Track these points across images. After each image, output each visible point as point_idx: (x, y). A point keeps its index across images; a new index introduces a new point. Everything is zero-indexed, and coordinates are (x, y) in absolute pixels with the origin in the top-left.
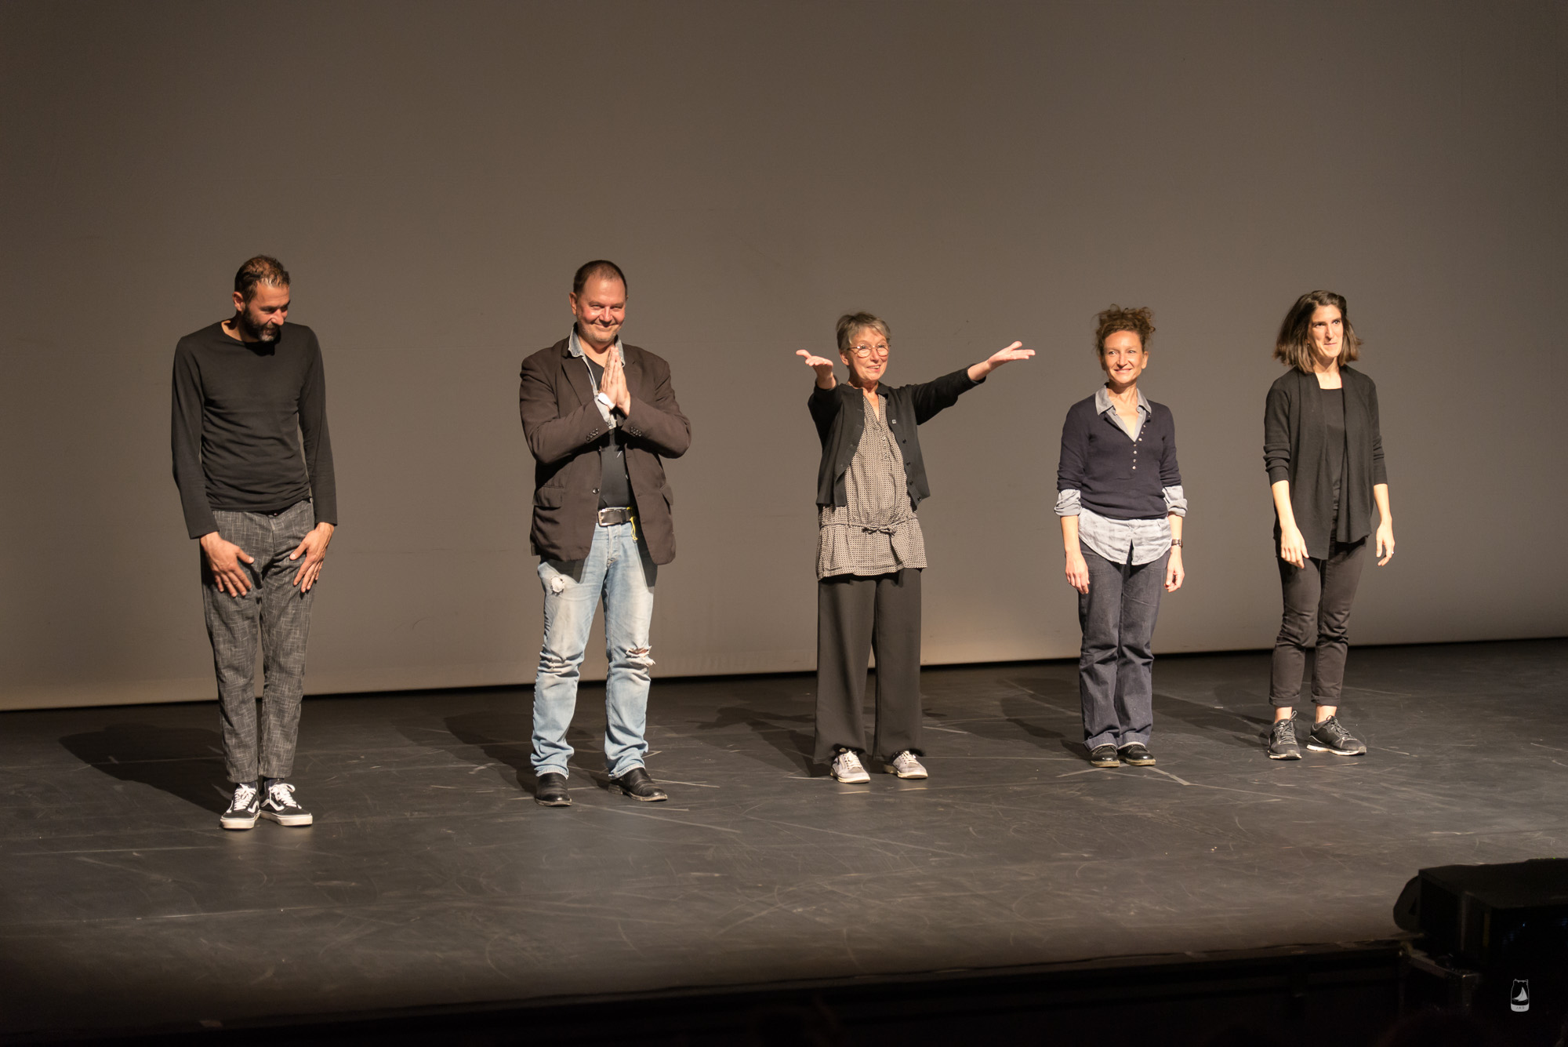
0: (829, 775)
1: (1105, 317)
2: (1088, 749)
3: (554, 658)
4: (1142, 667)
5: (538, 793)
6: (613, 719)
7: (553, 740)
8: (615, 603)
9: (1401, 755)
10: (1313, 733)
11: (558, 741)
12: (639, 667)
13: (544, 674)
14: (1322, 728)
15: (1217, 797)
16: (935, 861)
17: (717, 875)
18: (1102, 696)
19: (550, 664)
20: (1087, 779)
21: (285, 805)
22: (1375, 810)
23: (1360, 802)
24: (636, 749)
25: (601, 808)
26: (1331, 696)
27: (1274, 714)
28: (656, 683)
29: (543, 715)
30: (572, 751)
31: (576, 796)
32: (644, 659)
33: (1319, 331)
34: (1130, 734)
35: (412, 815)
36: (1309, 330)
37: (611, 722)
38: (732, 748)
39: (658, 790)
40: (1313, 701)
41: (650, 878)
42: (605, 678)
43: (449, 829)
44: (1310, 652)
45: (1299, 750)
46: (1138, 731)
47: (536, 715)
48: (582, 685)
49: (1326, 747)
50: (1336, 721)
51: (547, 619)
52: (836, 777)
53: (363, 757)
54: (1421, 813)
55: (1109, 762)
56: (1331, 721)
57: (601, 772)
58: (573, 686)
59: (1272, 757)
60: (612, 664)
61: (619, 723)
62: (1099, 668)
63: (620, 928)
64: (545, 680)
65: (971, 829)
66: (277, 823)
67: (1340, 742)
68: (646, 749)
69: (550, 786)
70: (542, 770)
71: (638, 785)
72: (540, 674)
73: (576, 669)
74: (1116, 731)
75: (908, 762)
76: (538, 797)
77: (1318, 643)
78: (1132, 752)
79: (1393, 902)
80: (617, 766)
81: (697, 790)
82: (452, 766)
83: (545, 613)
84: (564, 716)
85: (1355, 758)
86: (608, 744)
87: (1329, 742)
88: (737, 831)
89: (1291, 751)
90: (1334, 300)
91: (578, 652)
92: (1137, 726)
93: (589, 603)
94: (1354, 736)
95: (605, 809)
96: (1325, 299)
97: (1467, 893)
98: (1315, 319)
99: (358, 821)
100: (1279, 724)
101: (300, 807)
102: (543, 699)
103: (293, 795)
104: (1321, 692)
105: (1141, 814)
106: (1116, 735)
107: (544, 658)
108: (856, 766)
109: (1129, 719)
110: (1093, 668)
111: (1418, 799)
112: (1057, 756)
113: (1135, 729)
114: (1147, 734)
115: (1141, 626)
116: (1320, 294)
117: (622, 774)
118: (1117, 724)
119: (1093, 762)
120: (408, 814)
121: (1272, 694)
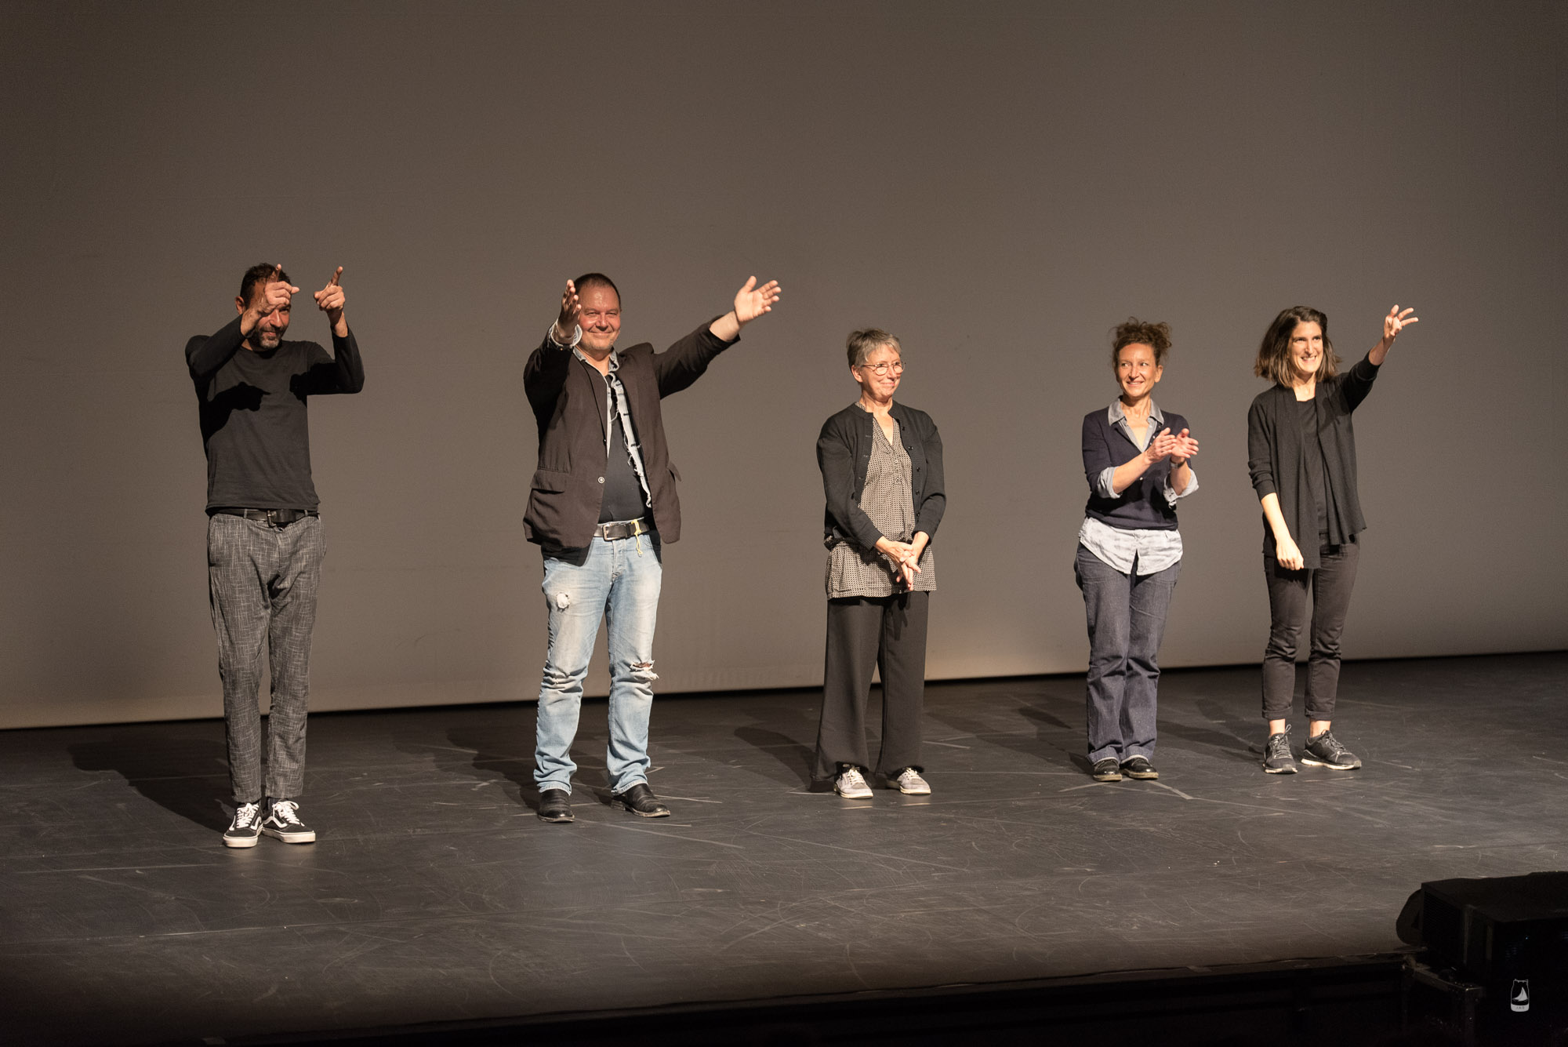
0: (833, 790)
1: (1122, 330)
2: (1091, 763)
3: (558, 673)
4: (1147, 679)
5: (541, 808)
6: (616, 733)
7: (557, 756)
8: (619, 617)
9: (1403, 768)
10: (1307, 747)
11: (561, 757)
12: (643, 680)
13: (548, 689)
14: (1316, 743)
15: (1220, 811)
16: (938, 876)
17: (719, 891)
18: (1107, 711)
19: (554, 680)
20: (1090, 793)
21: (288, 822)
22: (1378, 824)
23: (1362, 816)
24: (639, 764)
25: (603, 824)
26: (1325, 711)
27: (1269, 728)
28: (658, 698)
29: (546, 730)
30: (574, 767)
31: (579, 812)
32: (646, 673)
33: (1299, 346)
34: (1133, 748)
35: (414, 832)
36: (1289, 345)
37: (614, 737)
38: (733, 764)
39: (661, 806)
40: (1308, 716)
41: (653, 894)
42: (608, 693)
43: (452, 846)
44: (1302, 667)
45: (1295, 764)
46: (1142, 745)
47: (539, 731)
48: (586, 701)
49: (1320, 761)
50: (1331, 735)
51: (552, 635)
52: (839, 793)
53: (365, 774)
54: (1424, 826)
55: (1112, 775)
56: (1326, 735)
57: (603, 789)
58: (577, 701)
59: (1267, 771)
60: (615, 679)
61: (624, 738)
62: (1106, 681)
63: (623, 943)
64: (548, 696)
65: (973, 843)
66: (280, 840)
67: (1336, 756)
68: (649, 764)
69: (553, 802)
70: (545, 786)
71: (641, 801)
72: (543, 690)
73: (580, 685)
74: (1120, 746)
75: (911, 778)
76: (541, 814)
77: (1311, 659)
78: (1135, 765)
79: (1396, 916)
80: (620, 782)
81: (700, 806)
82: (455, 782)
83: (549, 629)
84: (568, 732)
85: (1350, 772)
86: (610, 759)
87: (1324, 756)
88: (741, 847)
89: (1287, 766)
90: (1316, 317)
91: (581, 667)
92: (1142, 740)
93: (594, 618)
94: (1349, 749)
95: (608, 825)
96: (1307, 315)
97: (1470, 906)
98: (1296, 334)
99: (360, 837)
100: (1273, 738)
101: (303, 825)
102: (547, 715)
103: (296, 812)
104: (1315, 707)
105: (1143, 828)
106: (1119, 751)
107: (547, 674)
108: (859, 782)
109: (1133, 732)
110: (1101, 682)
111: (1420, 813)
112: (1060, 771)
113: (1138, 742)
114: (1150, 749)
115: (1147, 638)
116: (1301, 310)
117: (625, 789)
118: (1121, 739)
119: (1095, 776)
120: (411, 831)
121: (1264, 708)
